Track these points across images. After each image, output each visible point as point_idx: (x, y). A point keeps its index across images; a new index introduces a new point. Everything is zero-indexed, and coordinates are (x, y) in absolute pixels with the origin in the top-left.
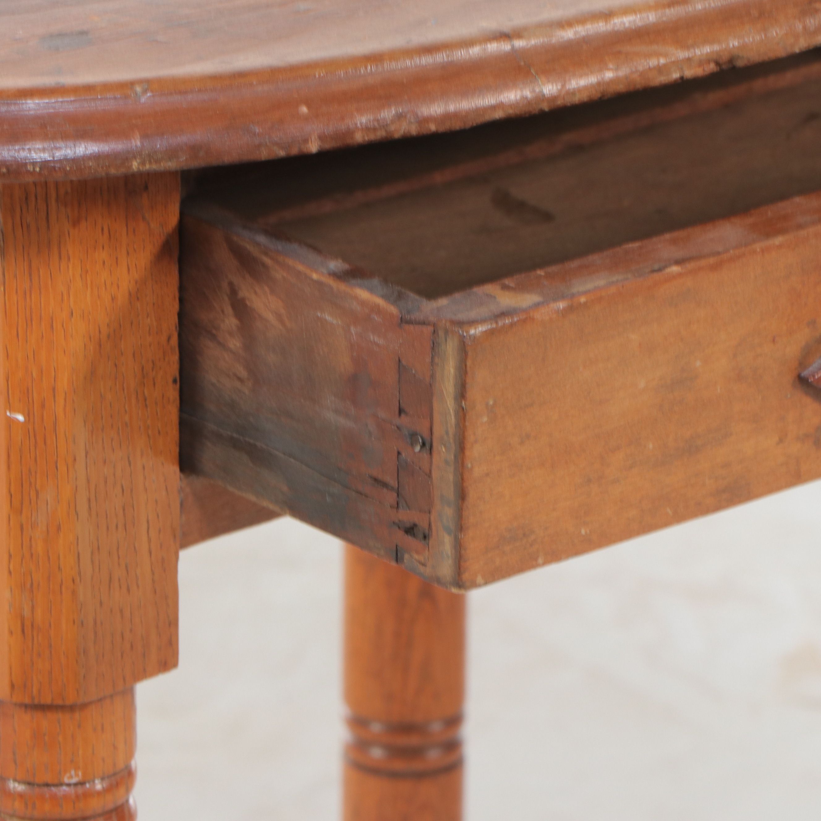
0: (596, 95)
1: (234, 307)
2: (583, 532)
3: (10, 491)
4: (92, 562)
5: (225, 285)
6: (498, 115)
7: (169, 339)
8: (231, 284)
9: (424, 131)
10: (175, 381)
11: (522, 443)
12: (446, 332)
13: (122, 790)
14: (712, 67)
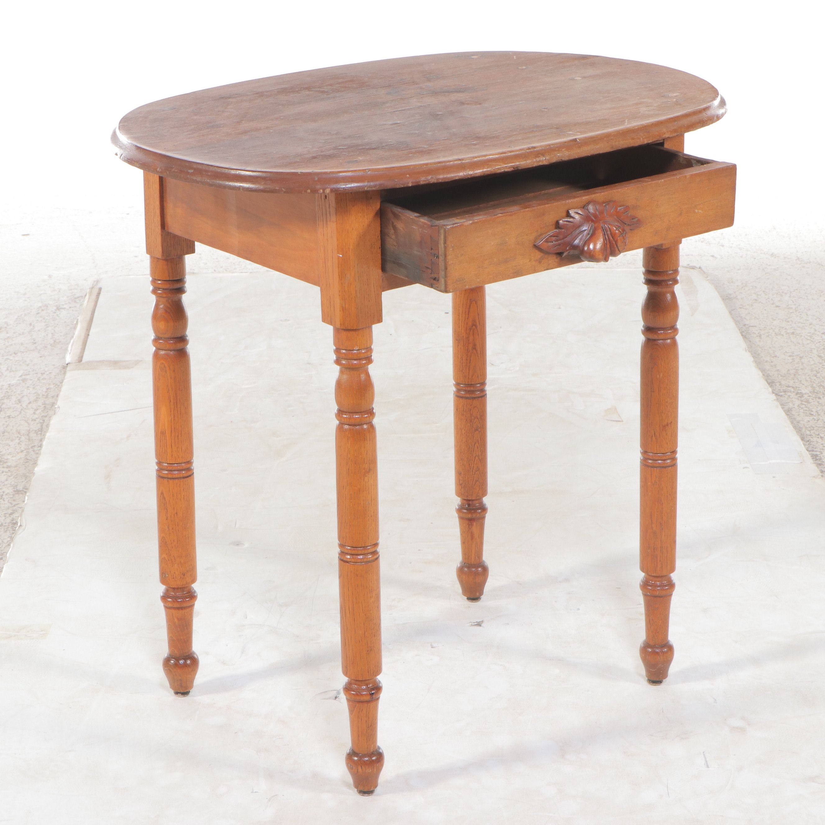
0: (482, 174)
1: (393, 227)
2: (478, 280)
3: (339, 275)
4: (360, 293)
5: (391, 222)
6: (457, 178)
7: (378, 237)
8: (392, 222)
9: (438, 182)
10: (380, 248)
11: (461, 256)
12: (441, 228)
13: (369, 353)
14: (512, 169)
